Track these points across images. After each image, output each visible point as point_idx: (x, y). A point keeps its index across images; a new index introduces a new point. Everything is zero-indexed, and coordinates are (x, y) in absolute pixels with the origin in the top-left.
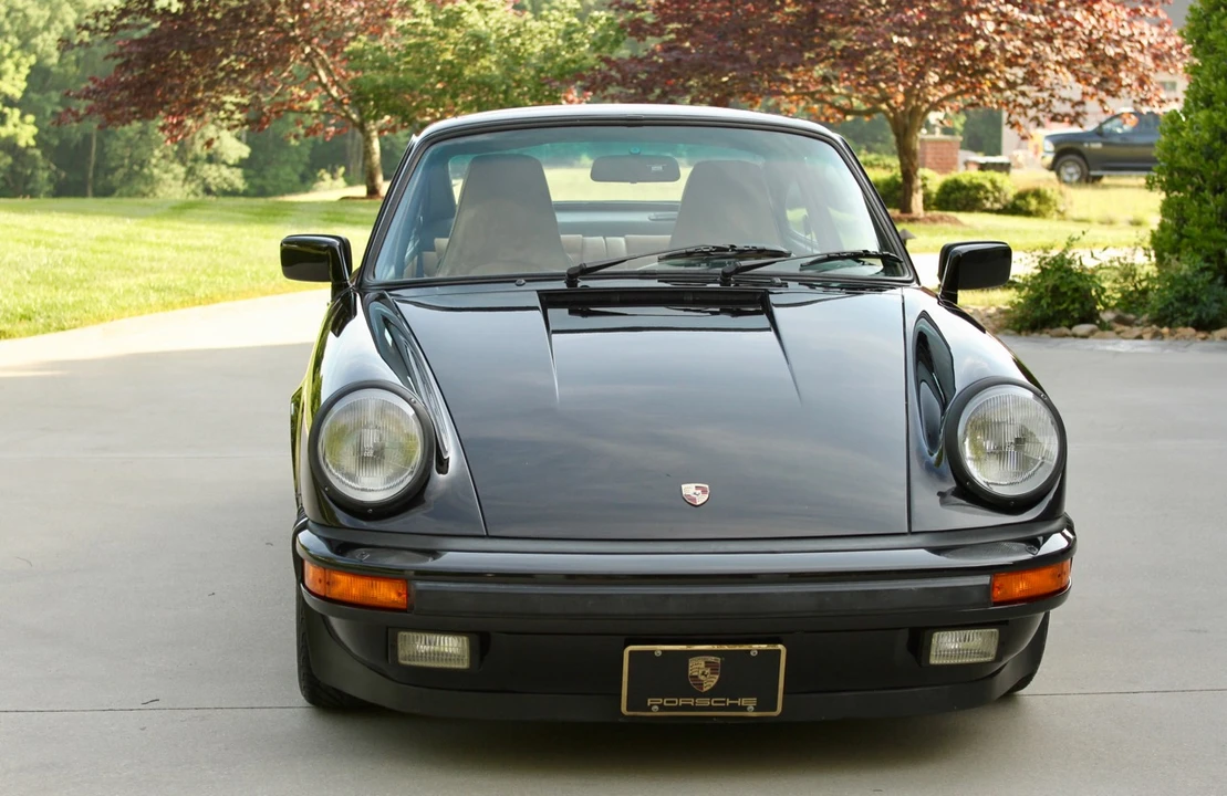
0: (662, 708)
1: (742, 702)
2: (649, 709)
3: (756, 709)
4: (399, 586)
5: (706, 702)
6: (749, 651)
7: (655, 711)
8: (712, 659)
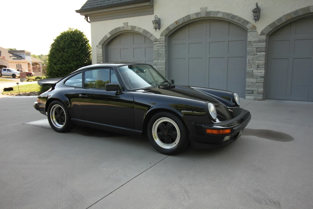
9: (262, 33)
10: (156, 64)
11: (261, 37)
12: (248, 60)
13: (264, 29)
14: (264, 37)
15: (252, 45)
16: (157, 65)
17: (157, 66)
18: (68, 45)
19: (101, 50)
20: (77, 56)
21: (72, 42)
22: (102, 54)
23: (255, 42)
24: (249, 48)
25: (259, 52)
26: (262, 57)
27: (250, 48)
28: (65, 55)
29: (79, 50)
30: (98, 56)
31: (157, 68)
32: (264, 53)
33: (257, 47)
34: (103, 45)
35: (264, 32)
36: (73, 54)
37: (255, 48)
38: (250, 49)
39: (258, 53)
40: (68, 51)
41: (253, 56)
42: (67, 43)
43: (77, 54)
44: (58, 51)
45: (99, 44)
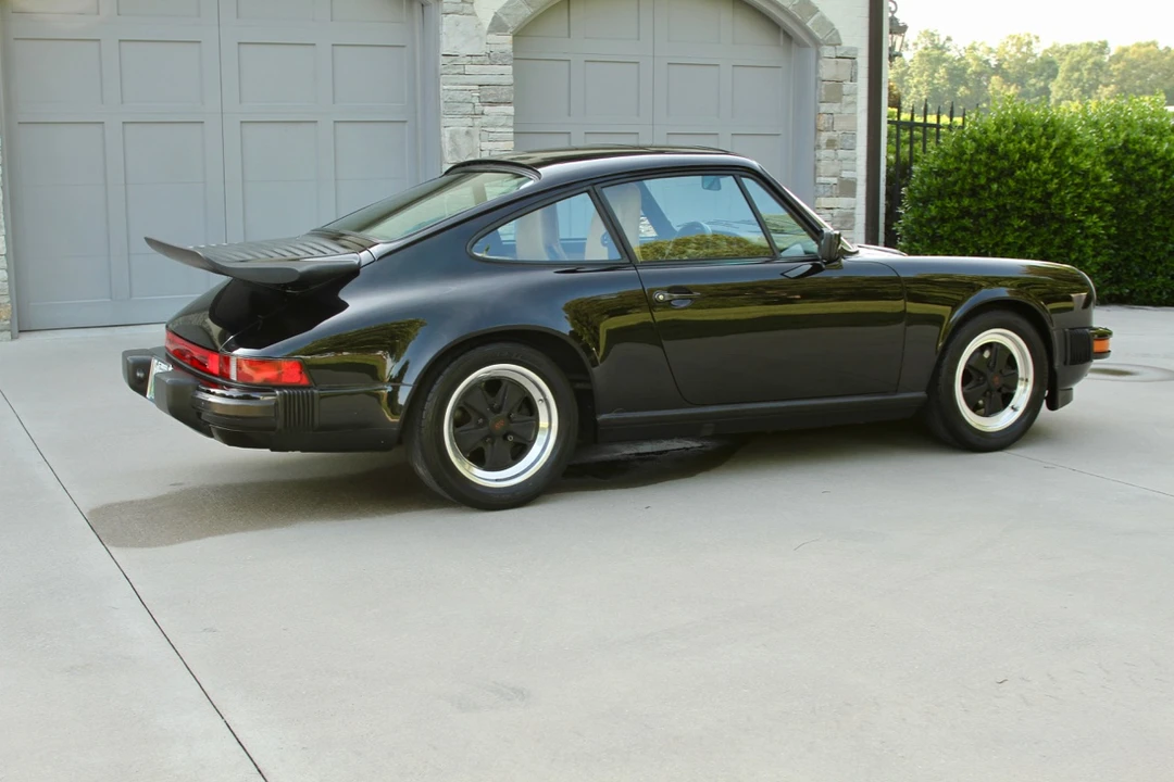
9: (497, 26)
11: (493, 38)
12: (452, 138)
13: (504, 7)
14: (505, 42)
15: (461, 71)
23: (474, 60)
24: (451, 84)
25: (491, 104)
26: (503, 126)
27: (456, 84)
32: (510, 110)
33: (482, 80)
35: (504, 19)
37: (476, 87)
38: (455, 87)
39: (487, 109)
41: (468, 121)
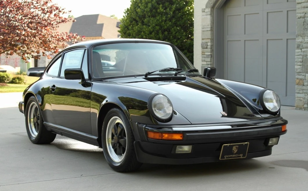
0: (227, 158)
1: (240, 155)
2: (224, 158)
3: (243, 156)
4: (181, 135)
5: (234, 156)
6: (243, 144)
7: (225, 159)
8: (237, 146)
10: (300, 45)
16: (301, 47)
17: (301, 49)
18: (151, 11)
19: (209, 17)
20: (165, 30)
21: (159, 4)
22: (210, 26)
28: (144, 30)
29: (170, 20)
30: (204, 30)
31: (302, 53)
34: (213, 8)
36: (158, 28)
40: (149, 22)
42: (150, 5)
43: (166, 27)
44: (134, 22)
45: (207, 7)
